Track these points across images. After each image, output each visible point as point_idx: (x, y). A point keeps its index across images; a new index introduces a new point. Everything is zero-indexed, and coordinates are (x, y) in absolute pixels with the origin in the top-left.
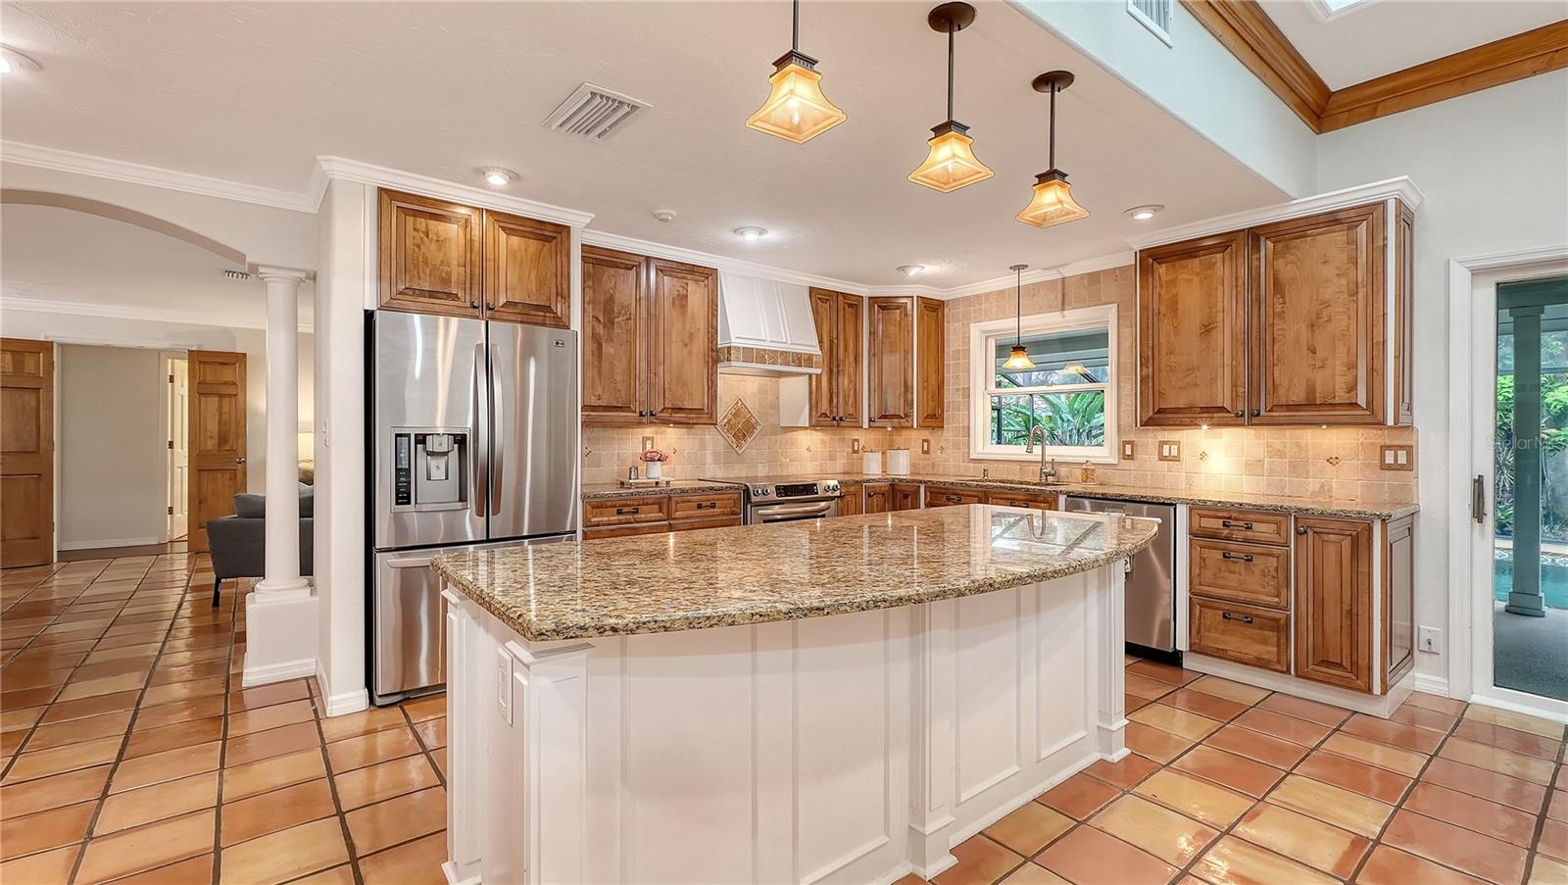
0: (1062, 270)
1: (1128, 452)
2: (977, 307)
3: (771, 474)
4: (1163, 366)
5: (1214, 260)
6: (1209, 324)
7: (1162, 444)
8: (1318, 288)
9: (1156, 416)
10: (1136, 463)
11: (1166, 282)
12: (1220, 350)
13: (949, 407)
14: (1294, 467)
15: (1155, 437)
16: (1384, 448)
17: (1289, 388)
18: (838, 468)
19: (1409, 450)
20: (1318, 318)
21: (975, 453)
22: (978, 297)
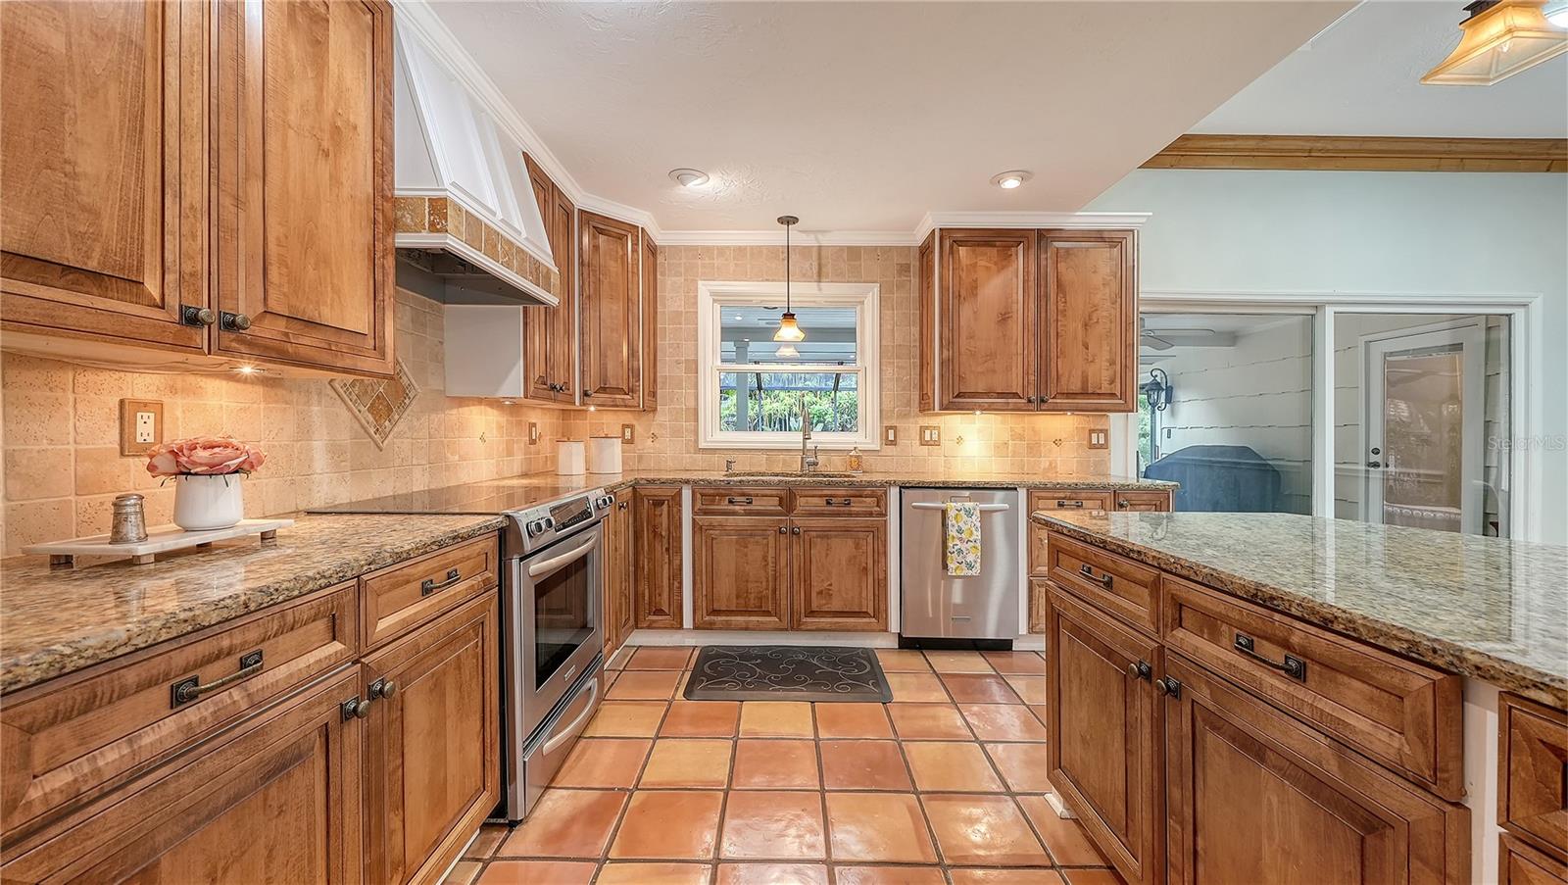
0: (820, 237)
1: (891, 437)
2: (707, 261)
3: (432, 487)
4: (963, 350)
5: (1009, 253)
6: (1005, 314)
7: (923, 429)
8: (1090, 293)
9: (955, 400)
10: (898, 448)
11: (967, 266)
12: (1014, 340)
13: (664, 383)
14: (1031, 448)
15: (916, 423)
16: (1092, 431)
17: (1069, 377)
18: (515, 470)
19: (1105, 432)
20: (1090, 319)
21: (706, 441)
22: (708, 249)
